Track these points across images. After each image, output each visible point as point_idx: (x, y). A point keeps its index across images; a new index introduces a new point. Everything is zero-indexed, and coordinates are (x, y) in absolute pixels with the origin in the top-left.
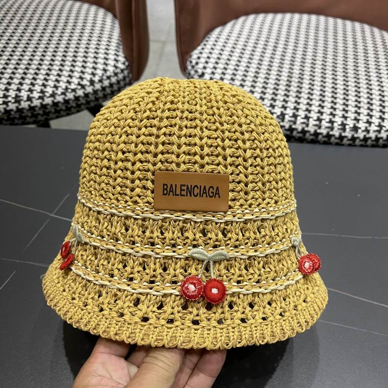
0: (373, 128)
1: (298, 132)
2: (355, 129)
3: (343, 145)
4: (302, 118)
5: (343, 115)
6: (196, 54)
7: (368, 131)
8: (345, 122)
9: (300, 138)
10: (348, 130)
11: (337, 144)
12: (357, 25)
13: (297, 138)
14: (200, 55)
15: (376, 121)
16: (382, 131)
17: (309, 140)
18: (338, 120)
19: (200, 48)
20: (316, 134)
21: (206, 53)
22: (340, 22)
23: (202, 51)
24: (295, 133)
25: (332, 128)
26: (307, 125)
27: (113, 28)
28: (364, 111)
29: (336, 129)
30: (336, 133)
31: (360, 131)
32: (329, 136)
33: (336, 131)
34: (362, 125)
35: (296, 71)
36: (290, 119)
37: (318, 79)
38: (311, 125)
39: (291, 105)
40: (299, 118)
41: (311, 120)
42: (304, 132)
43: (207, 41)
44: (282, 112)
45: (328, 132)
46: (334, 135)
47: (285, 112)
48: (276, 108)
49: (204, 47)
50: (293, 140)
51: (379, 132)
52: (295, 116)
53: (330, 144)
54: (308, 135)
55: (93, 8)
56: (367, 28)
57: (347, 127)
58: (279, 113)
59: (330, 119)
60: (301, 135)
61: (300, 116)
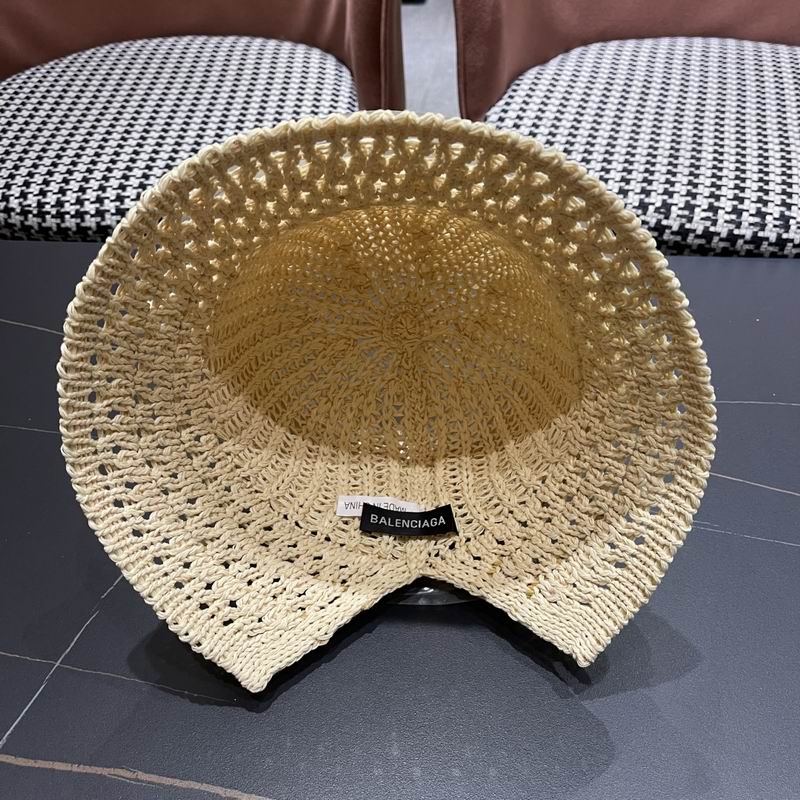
1: (697, 237)
3: (786, 256)
4: (704, 210)
5: (783, 200)
6: (496, 113)
8: (787, 213)
9: (700, 246)
10: (793, 228)
11: (773, 255)
13: (694, 248)
14: (503, 115)
17: (718, 251)
18: (774, 210)
19: (502, 102)
20: (732, 238)
21: (514, 110)
23: (506, 108)
24: (690, 238)
25: (763, 227)
26: (715, 223)
27: (338, 78)
29: (770, 226)
30: (771, 234)
32: (756, 240)
33: (771, 231)
35: (688, 132)
36: (680, 212)
37: (730, 143)
38: (720, 221)
39: (681, 188)
40: (697, 210)
41: (721, 212)
42: (707, 235)
43: (515, 91)
44: (664, 201)
45: (755, 233)
46: (767, 239)
47: (670, 201)
48: (653, 194)
49: (509, 100)
50: (687, 251)
52: (690, 207)
53: (761, 255)
54: (716, 239)
55: (301, 49)
57: (792, 222)
58: (659, 204)
59: (759, 209)
60: (703, 241)
61: (699, 206)
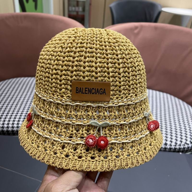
0: (173, 144)
2: (166, 144)
7: (171, 145)
12: (165, 94)
15: (174, 141)
16: (177, 146)
22: (158, 92)
28: (169, 136)
31: (167, 145)
34: (168, 143)
51: (176, 146)
56: (169, 95)
